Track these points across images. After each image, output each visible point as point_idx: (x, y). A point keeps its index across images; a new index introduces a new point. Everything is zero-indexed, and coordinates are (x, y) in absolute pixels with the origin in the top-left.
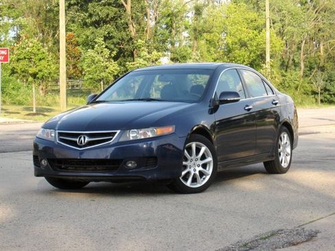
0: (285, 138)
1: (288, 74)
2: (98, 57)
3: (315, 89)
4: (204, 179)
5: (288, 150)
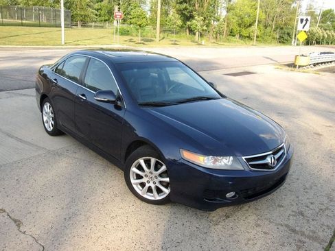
1: (267, 30)
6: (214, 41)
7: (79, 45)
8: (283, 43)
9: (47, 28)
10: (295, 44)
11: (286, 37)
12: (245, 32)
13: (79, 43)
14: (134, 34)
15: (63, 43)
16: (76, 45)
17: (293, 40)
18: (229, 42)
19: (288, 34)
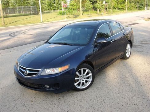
0: (129, 46)
1: (131, 4)
2: (88, 4)
3: (137, 7)
4: (88, 83)
5: (130, 50)
6: (107, 12)
7: (49, 21)
8: (140, 9)
9: (28, 16)
10: (147, 9)
11: (141, 6)
12: (120, 6)
13: (48, 20)
14: (68, 14)
15: (42, 22)
16: (48, 22)
17: (145, 7)
18: (114, 12)
19: (142, 5)
